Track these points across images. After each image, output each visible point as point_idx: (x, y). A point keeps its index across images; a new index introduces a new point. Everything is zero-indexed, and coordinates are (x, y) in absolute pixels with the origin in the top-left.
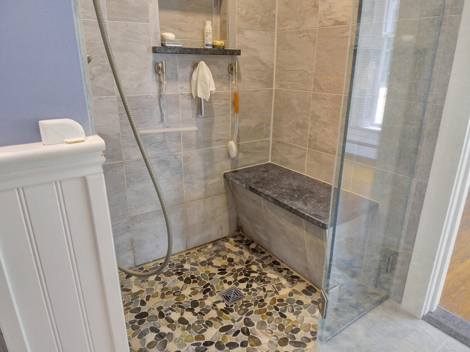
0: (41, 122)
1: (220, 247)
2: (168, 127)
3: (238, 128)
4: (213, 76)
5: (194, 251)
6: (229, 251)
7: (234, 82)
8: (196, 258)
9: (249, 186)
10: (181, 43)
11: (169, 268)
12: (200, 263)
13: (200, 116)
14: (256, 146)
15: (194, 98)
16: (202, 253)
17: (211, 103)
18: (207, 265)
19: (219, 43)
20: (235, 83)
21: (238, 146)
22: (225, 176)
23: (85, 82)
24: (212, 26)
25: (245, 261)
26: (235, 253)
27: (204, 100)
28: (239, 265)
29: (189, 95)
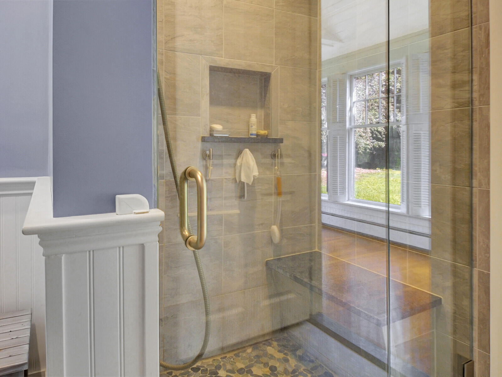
0: (117, 196)
1: (261, 352)
2: (211, 210)
3: (281, 212)
4: (257, 163)
5: (231, 356)
6: (272, 357)
7: (277, 167)
8: (233, 364)
9: (293, 276)
10: (228, 133)
11: (201, 375)
12: (237, 371)
13: (243, 199)
14: (300, 232)
15: (237, 182)
16: (240, 358)
17: (254, 187)
18: (245, 373)
19: (262, 132)
20: (277, 169)
21: (281, 231)
22: (267, 263)
23: (154, 165)
24: (256, 117)
25: (290, 370)
26: (279, 360)
27: (247, 184)
28: (283, 375)
29: (233, 180)
